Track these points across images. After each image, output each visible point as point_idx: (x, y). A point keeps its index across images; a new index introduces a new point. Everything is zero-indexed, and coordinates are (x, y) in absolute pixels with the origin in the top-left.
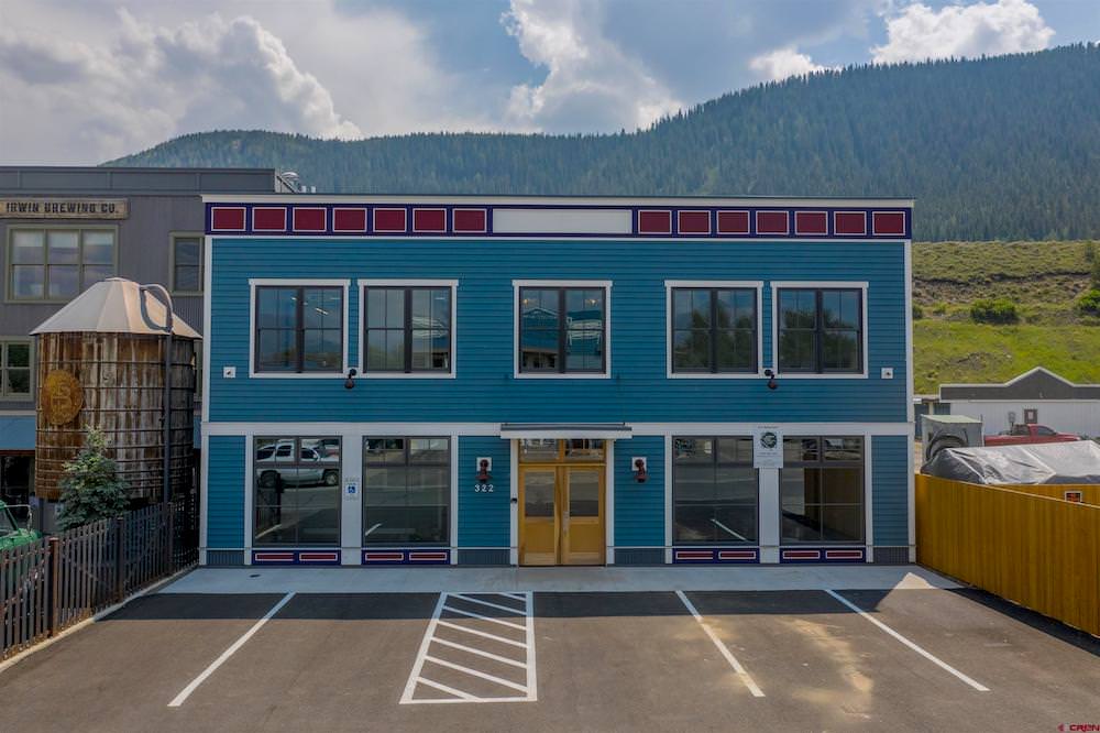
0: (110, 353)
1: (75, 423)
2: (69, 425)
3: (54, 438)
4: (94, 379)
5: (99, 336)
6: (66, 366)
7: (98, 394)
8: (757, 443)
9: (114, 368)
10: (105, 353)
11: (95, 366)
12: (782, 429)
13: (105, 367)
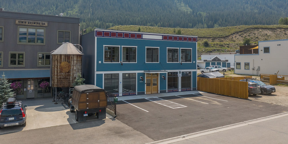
0: (75, 58)
1: (69, 72)
2: (67, 73)
3: (64, 75)
4: (72, 63)
5: (73, 55)
6: (66, 61)
7: (73, 66)
8: (178, 73)
9: (76, 61)
10: (74, 58)
11: (73, 61)
12: (182, 71)
13: (74, 61)
